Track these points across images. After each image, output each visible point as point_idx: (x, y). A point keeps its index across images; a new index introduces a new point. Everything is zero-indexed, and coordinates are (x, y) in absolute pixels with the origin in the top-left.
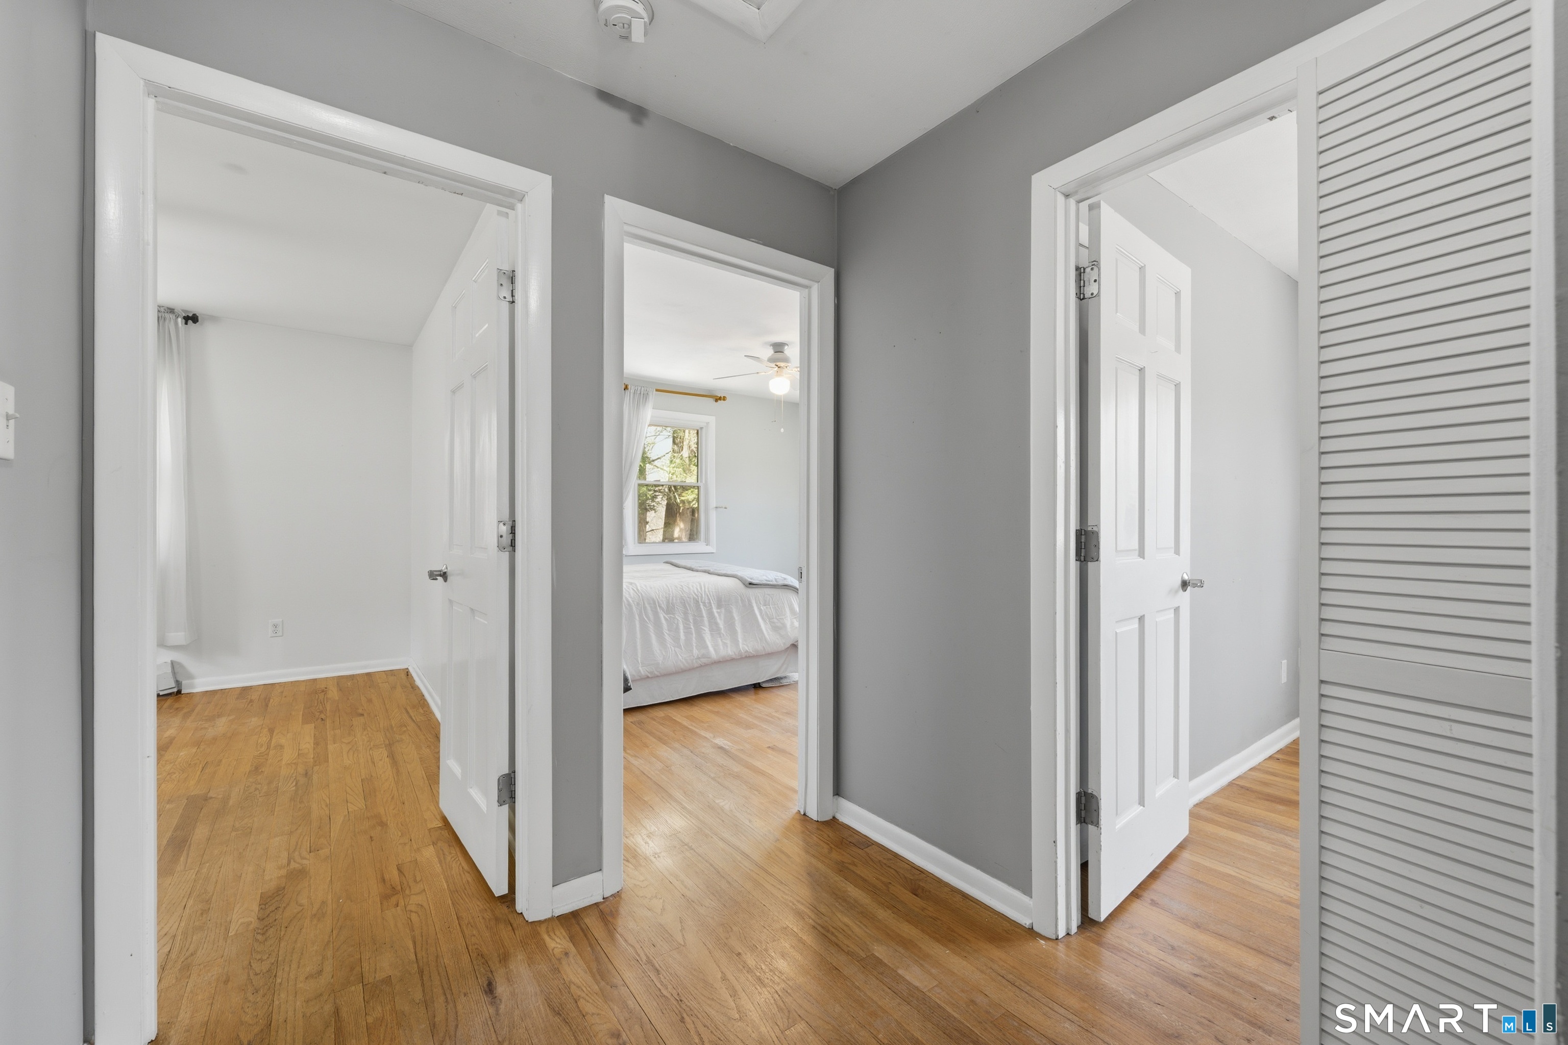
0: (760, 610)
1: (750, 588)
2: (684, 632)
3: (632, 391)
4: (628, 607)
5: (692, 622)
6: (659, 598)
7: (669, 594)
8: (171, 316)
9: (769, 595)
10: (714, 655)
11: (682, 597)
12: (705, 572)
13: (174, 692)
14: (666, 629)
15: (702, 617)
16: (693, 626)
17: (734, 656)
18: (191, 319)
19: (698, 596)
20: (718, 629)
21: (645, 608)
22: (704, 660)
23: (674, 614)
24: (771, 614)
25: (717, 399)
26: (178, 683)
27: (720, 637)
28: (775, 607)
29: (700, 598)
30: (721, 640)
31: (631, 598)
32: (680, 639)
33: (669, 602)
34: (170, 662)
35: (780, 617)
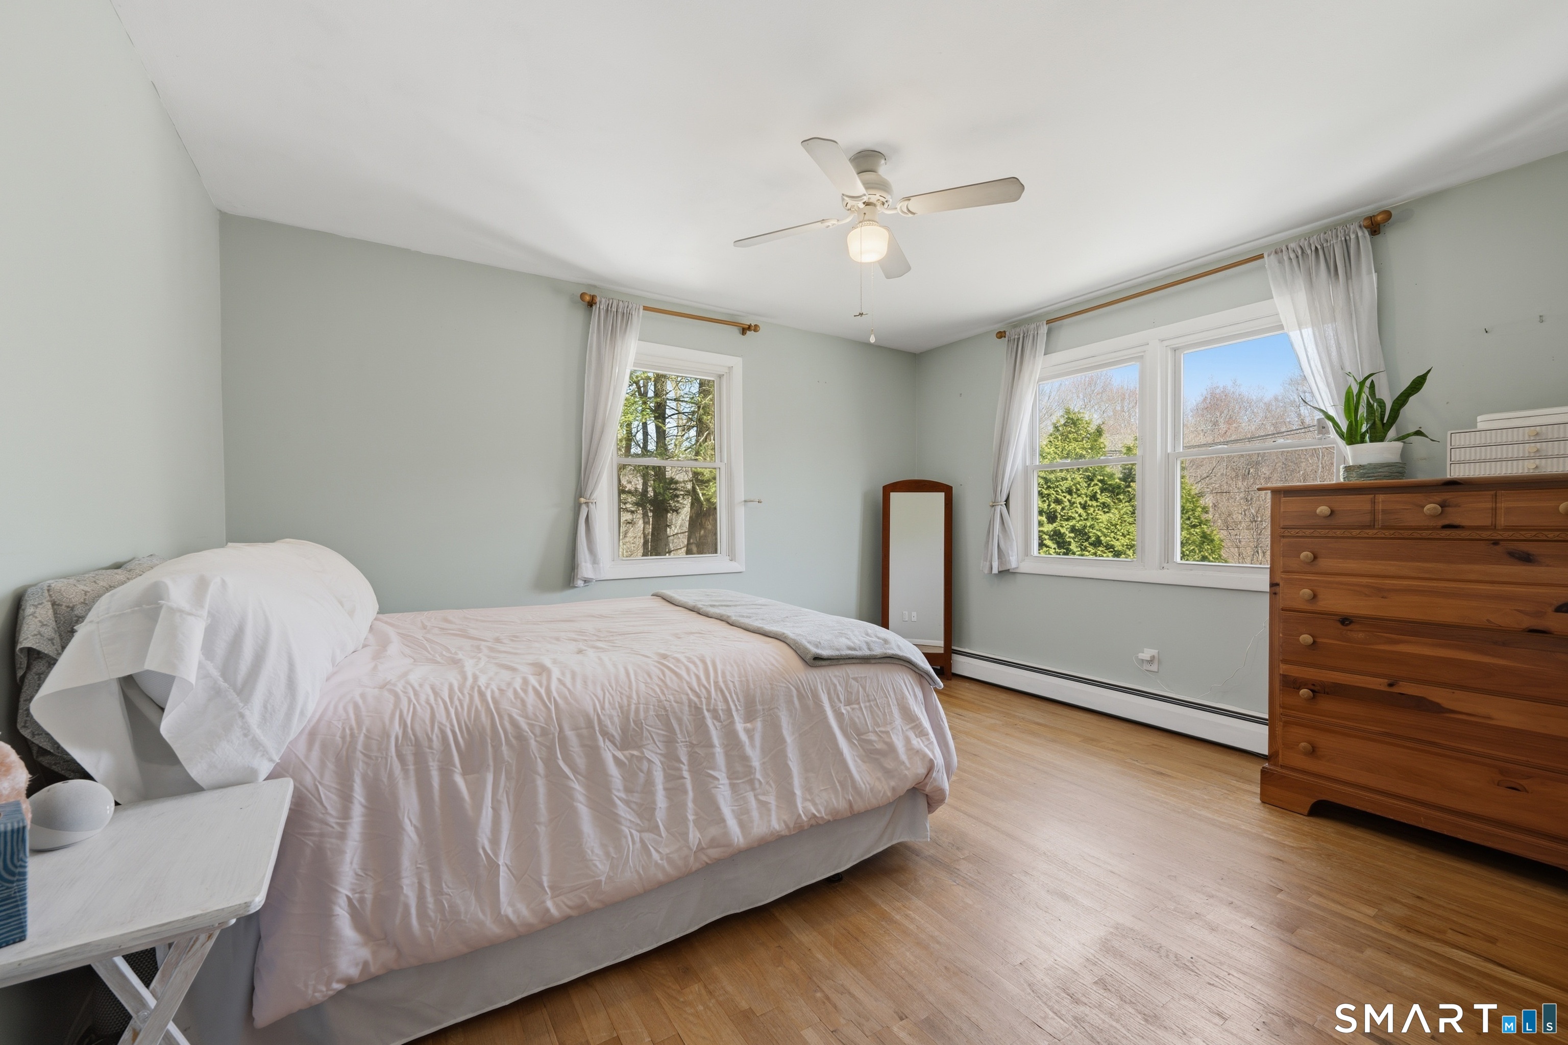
0: (839, 716)
1: (816, 667)
2: (665, 789)
3: (603, 307)
4: (514, 741)
5: (685, 762)
6: (603, 708)
7: (629, 698)
9: (855, 679)
10: (737, 836)
11: (660, 701)
12: (721, 619)
14: (621, 788)
15: (711, 745)
16: (690, 771)
17: (785, 832)
19: (699, 697)
20: (750, 770)
21: (563, 739)
22: (714, 853)
23: (639, 747)
24: (863, 722)
25: (745, 329)
27: (753, 789)
28: (871, 706)
29: (703, 700)
30: (755, 796)
31: (526, 717)
32: (655, 809)
33: (628, 719)
35: (882, 729)
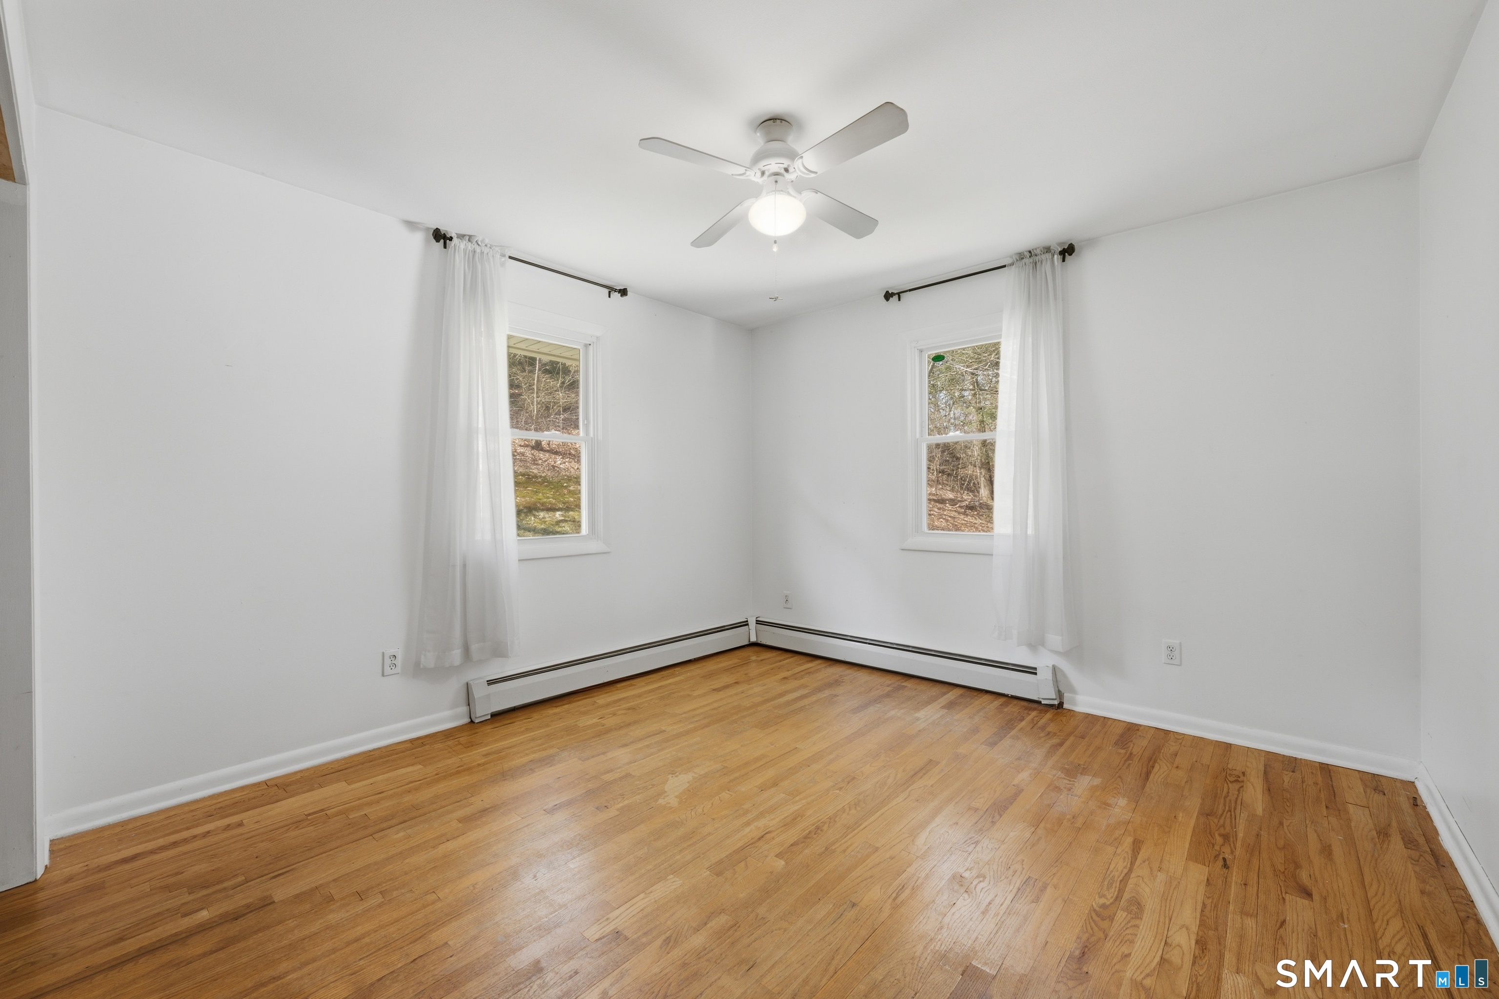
8: (1049, 256)
13: (1055, 705)
18: (1068, 251)
26: (1060, 694)
34: (1051, 666)
